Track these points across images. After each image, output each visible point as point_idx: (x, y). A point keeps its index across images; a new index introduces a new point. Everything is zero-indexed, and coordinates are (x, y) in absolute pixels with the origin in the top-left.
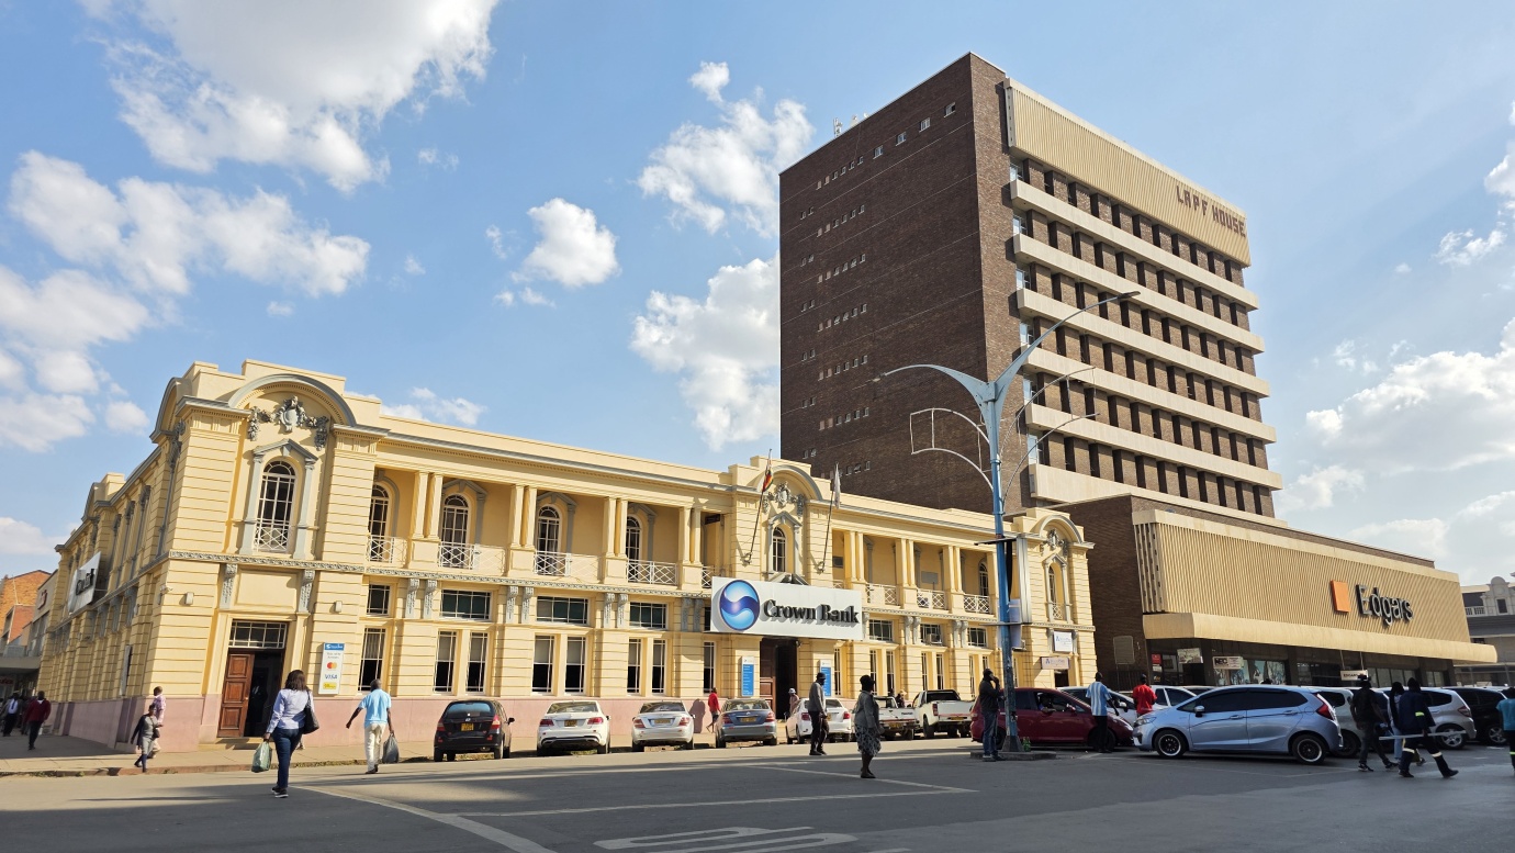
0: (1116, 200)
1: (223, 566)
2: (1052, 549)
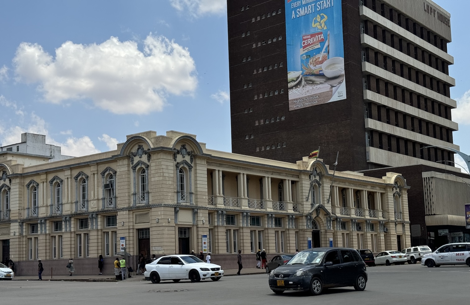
0: (400, 12)
1: (175, 208)
2: (396, 189)
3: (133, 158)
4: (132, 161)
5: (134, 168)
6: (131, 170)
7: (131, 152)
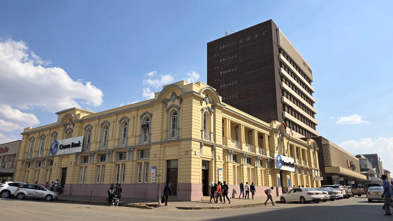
1: (201, 143)
3: (167, 103)
4: (167, 105)
5: (168, 111)
6: (165, 112)
7: (166, 98)
